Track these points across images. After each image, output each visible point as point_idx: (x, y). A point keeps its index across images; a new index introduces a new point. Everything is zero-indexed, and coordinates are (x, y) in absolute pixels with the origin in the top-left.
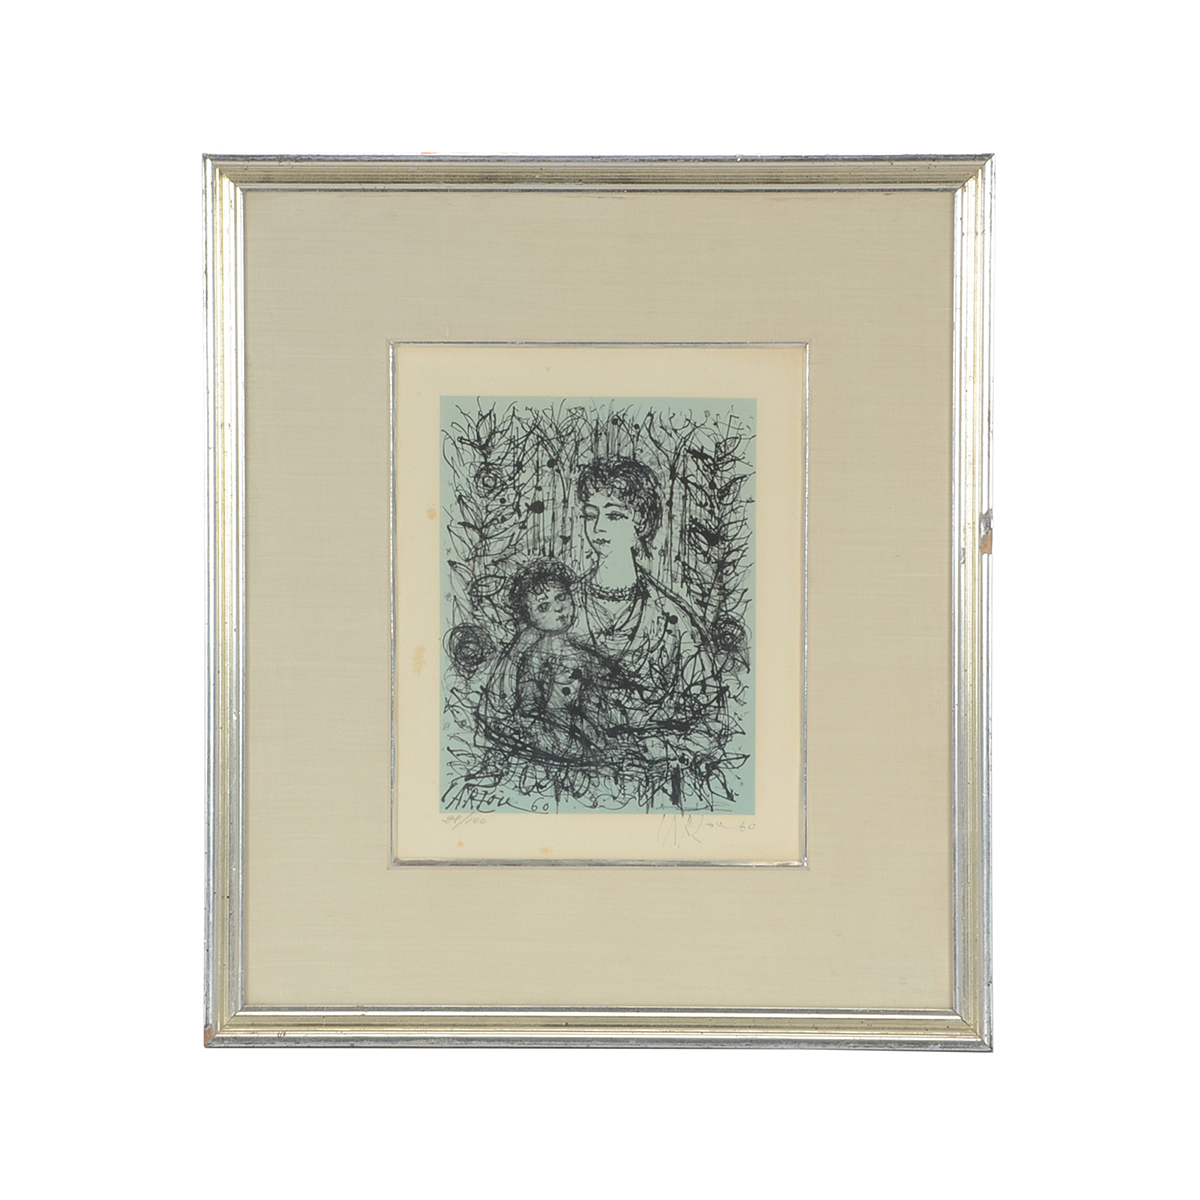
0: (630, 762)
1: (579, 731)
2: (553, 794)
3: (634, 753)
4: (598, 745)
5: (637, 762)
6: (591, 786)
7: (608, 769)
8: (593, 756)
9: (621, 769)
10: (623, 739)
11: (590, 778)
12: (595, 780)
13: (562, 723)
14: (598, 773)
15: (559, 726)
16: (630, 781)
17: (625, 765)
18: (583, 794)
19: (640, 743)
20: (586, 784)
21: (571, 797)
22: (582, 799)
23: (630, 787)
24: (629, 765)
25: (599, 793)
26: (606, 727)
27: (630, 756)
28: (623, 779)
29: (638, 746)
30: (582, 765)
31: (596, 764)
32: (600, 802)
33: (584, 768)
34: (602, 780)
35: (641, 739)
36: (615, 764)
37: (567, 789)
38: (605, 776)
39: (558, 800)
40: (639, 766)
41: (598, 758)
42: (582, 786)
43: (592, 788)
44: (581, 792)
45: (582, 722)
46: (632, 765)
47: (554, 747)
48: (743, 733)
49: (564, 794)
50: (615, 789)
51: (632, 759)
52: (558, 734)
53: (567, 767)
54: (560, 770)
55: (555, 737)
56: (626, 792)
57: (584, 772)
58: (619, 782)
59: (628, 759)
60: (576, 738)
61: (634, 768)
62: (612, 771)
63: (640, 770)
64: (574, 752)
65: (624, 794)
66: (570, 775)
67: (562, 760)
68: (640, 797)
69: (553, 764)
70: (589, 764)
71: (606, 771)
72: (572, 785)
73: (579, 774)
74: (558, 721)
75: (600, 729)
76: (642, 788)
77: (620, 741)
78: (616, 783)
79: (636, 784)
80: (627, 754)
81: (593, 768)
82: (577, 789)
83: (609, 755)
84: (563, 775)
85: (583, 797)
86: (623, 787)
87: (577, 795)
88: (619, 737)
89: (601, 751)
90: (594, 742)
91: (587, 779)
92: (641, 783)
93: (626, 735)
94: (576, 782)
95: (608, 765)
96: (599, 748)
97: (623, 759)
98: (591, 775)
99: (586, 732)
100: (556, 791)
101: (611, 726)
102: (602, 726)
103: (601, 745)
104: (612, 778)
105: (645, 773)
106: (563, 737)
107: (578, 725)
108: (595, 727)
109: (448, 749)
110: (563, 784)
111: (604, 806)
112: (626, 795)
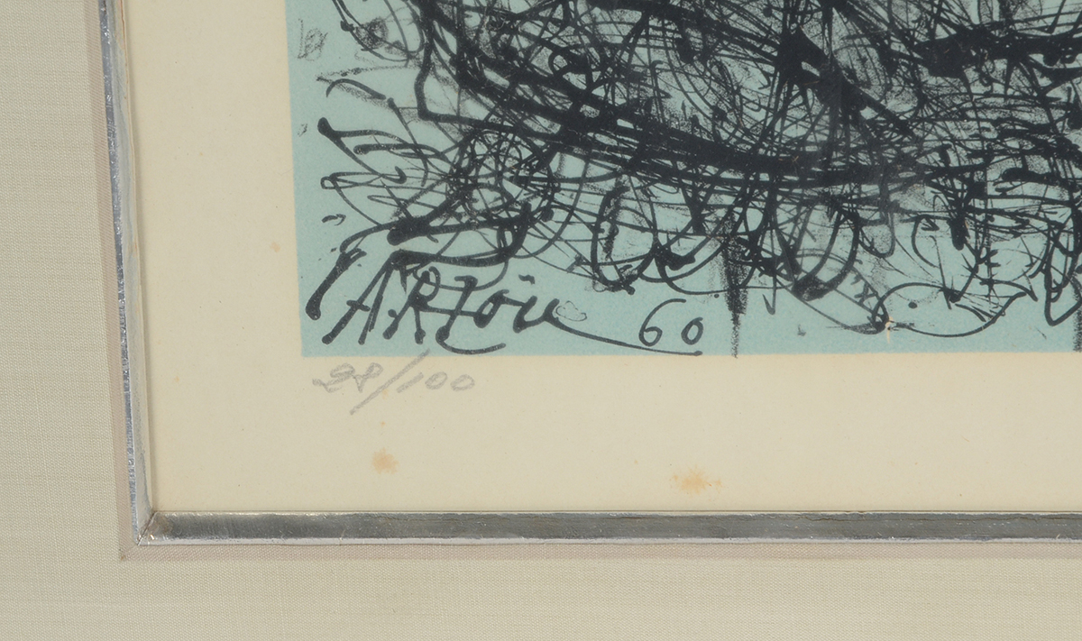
0: (1011, 164)
1: (816, 55)
2: (719, 283)
3: (1031, 130)
4: (892, 104)
5: (1040, 164)
6: (862, 255)
7: (928, 189)
8: (873, 146)
9: (978, 190)
10: (987, 79)
11: (858, 224)
12: (877, 234)
13: (749, 27)
14: (887, 208)
15: (737, 36)
16: (1015, 232)
17: (993, 174)
18: (832, 285)
19: (1058, 93)
20: (843, 246)
21: (786, 299)
22: (829, 302)
23: (1012, 257)
24: (1010, 175)
25: (893, 279)
26: (921, 37)
27: (1013, 144)
28: (985, 228)
29: (1045, 103)
30: (830, 178)
31: (883, 174)
32: (897, 309)
33: (837, 190)
34: (903, 230)
35: (1060, 78)
36: (957, 172)
37: (769, 267)
38: (917, 218)
39: (736, 306)
40: (1050, 179)
41: (890, 154)
42: (825, 257)
43: (866, 263)
44: (825, 275)
45: (827, 21)
46: (1024, 175)
47: (719, 115)
49: (759, 287)
50: (955, 264)
51: (1021, 154)
52: (735, 69)
53: (773, 188)
54: (744, 201)
55: (724, 78)
56: (999, 274)
57: (833, 203)
58: (972, 240)
59: (1006, 152)
60: (805, 81)
61: (1029, 188)
62: (942, 201)
63: (1053, 193)
64: (795, 132)
65: (990, 282)
66: (782, 215)
67: (748, 162)
68: (1053, 291)
69: (716, 180)
70: (857, 174)
71: (922, 198)
72: (791, 253)
73: (818, 215)
74: (735, 20)
75: (897, 46)
76: (1059, 260)
77: (978, 89)
78: (959, 241)
79: (1037, 244)
80: (1004, 134)
81: (870, 189)
82: (808, 264)
83: (931, 141)
84: (754, 218)
85: (831, 296)
86: (984, 257)
87: (809, 288)
88: (971, 74)
89: (903, 127)
90: (874, 92)
91: (846, 233)
92: (1053, 241)
93: (1001, 65)
94: (807, 243)
95: (928, 176)
96: (891, 117)
97: (988, 155)
98: (865, 213)
99: (843, 58)
100: (730, 275)
101: (941, 33)
102: (905, 36)
103: (901, 105)
104: (944, 226)
105: (1071, 203)
106: (753, 80)
107: (812, 31)
108: (877, 39)
109: (324, 127)
110: (757, 250)
111: (913, 324)
112: (995, 286)
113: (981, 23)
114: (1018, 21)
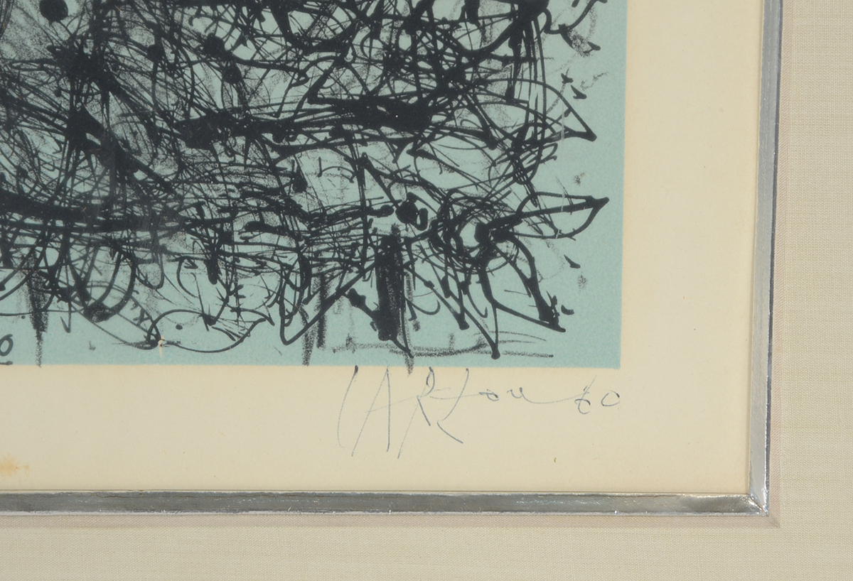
0: (251, 218)
2: (25, 307)
3: (266, 193)
4: (158, 169)
5: (273, 219)
6: (138, 287)
7: (189, 236)
8: (146, 201)
9: (227, 238)
10: (230, 151)
11: (135, 262)
12: (150, 270)
13: (44, 104)
14: (158, 250)
15: (34, 111)
16: (256, 272)
17: (238, 226)
18: (117, 309)
19: (284, 164)
20: (123, 279)
21: (79, 320)
22: (113, 323)
23: (255, 290)
24: (251, 227)
25: (163, 307)
26: (179, 117)
27: (252, 202)
28: (233, 267)
29: (276, 172)
31: (153, 223)
32: (167, 330)
33: (118, 235)
34: (170, 268)
35: (286, 152)
36: (210, 224)
37: (65, 295)
38: (181, 259)
39: (39, 325)
40: (281, 230)
41: (158, 207)
42: (110, 287)
43: (142, 293)
44: (110, 302)
45: (105, 101)
46: (261, 227)
47: (21, 174)
48: (589, 135)
49: (57, 312)
50: (211, 295)
51: (259, 210)
52: (33, 137)
53: (67, 232)
54: (44, 241)
55: (25, 144)
56: (245, 304)
57: (115, 246)
58: (223, 277)
59: (247, 209)
60: (89, 148)
61: (266, 237)
62: (199, 246)
63: (284, 241)
64: (82, 188)
65: (238, 310)
66: (75, 253)
67: (47, 211)
68: (286, 318)
69: (21, 225)
70: (132, 223)
71: (183, 243)
72: (82, 285)
73: (103, 254)
74: (32, 98)
75: (160, 123)
76: (289, 294)
77: (224, 159)
78: (214, 277)
79: (273, 281)
80: (245, 195)
81: (143, 235)
82: (96, 293)
83: (189, 199)
84: (52, 256)
85: (115, 319)
86: (233, 290)
87: (97, 312)
88: (218, 147)
89: (167, 187)
90: (144, 159)
91: (126, 269)
92: (285, 279)
93: (241, 141)
94: (95, 276)
95: (188, 226)
96: (158, 179)
97: (233, 211)
98: (140, 254)
99: (119, 131)
100: (34, 301)
101: (194, 114)
102: (165, 115)
103: (166, 170)
104: (201, 265)
105: (297, 250)
106: (48, 146)
107: (94, 109)
108: (145, 117)
110: (54, 281)
111: (179, 342)
112: (242, 313)
113: (224, 107)
114: (252, 108)
